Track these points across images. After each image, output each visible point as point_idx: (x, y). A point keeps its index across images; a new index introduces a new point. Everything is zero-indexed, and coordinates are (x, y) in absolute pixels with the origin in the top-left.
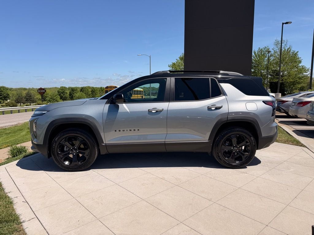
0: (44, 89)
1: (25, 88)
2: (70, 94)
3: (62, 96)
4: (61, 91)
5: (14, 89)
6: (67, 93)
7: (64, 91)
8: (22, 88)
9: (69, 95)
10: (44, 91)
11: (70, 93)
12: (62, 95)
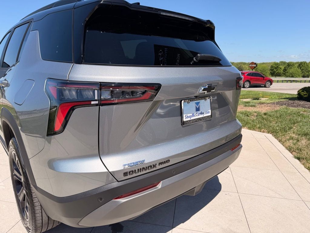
0: (255, 64)
1: (244, 63)
2: (285, 70)
3: (275, 72)
4: (274, 66)
5: (236, 63)
6: (281, 68)
7: (278, 66)
8: (243, 62)
9: (283, 71)
10: (255, 66)
11: (285, 68)
12: (275, 70)
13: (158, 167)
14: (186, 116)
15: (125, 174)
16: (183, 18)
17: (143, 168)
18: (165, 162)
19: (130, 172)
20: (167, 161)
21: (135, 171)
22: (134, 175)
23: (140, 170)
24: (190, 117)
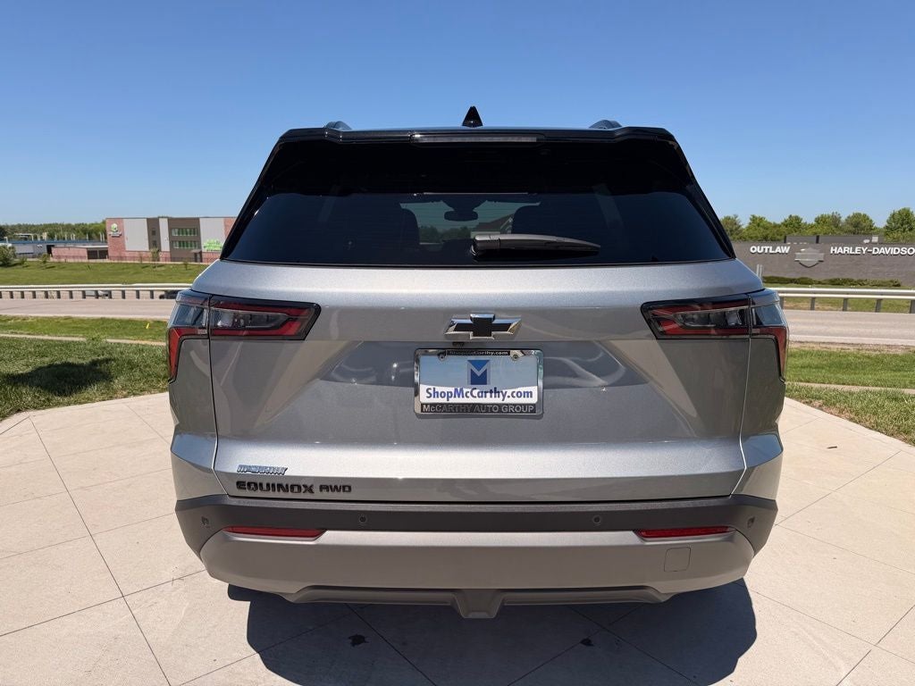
13: (318, 494)
14: (431, 391)
15: (240, 485)
16: (529, 141)
17: (280, 486)
18: (336, 489)
19: (249, 484)
20: (344, 487)
21: (261, 484)
22: (259, 493)
23: (271, 487)
24: (449, 395)
